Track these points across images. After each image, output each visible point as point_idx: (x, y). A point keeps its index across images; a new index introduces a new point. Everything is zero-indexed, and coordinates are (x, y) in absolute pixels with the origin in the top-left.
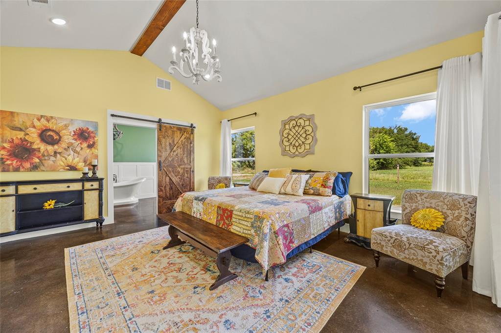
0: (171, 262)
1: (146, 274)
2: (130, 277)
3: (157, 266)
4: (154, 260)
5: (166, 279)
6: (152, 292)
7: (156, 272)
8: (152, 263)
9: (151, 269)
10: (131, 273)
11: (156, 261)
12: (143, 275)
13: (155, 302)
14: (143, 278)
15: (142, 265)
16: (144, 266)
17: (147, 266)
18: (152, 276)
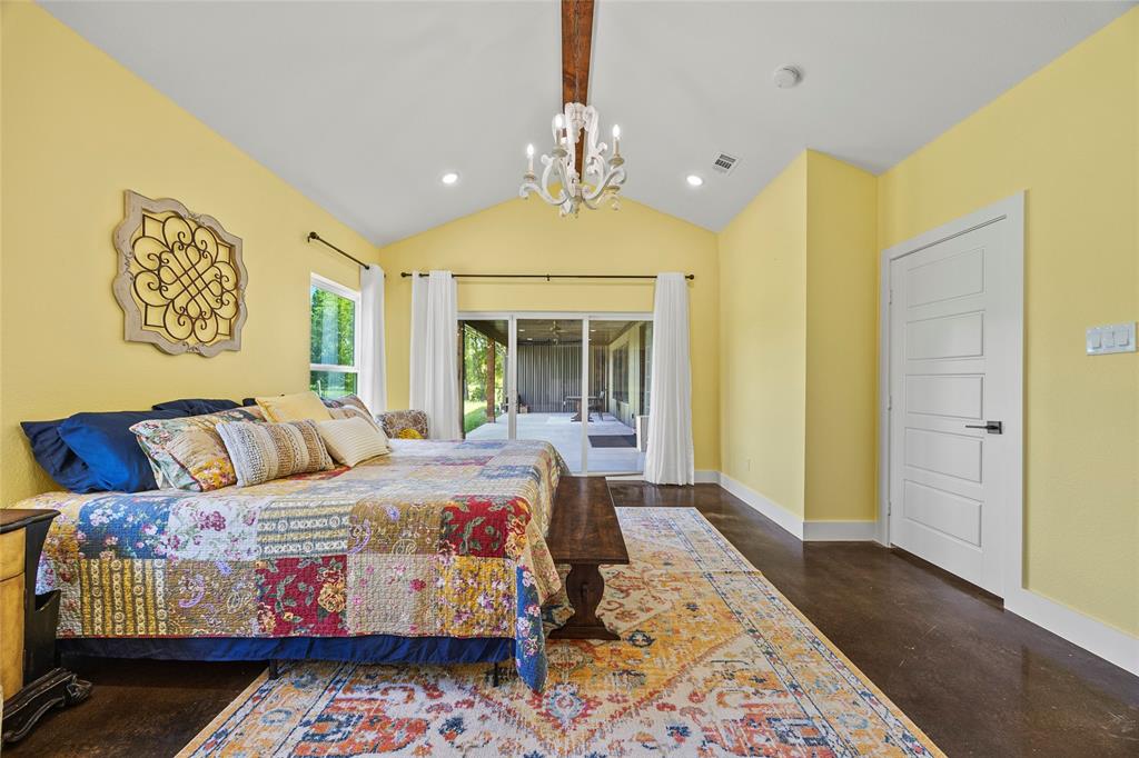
0: (622, 595)
1: (673, 589)
2: (699, 594)
3: (649, 598)
4: (652, 613)
5: (644, 571)
6: (666, 564)
7: (654, 587)
8: (658, 608)
9: (663, 596)
10: (699, 602)
11: (649, 610)
12: (677, 589)
13: (665, 554)
14: (678, 584)
15: (677, 612)
16: (673, 608)
17: (668, 606)
18: (664, 583)
